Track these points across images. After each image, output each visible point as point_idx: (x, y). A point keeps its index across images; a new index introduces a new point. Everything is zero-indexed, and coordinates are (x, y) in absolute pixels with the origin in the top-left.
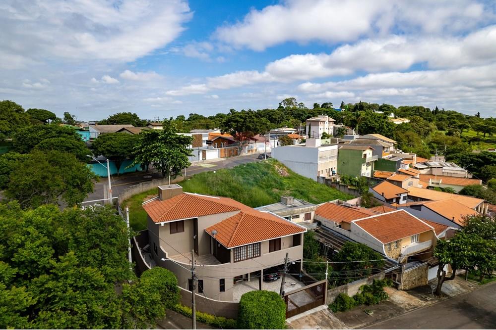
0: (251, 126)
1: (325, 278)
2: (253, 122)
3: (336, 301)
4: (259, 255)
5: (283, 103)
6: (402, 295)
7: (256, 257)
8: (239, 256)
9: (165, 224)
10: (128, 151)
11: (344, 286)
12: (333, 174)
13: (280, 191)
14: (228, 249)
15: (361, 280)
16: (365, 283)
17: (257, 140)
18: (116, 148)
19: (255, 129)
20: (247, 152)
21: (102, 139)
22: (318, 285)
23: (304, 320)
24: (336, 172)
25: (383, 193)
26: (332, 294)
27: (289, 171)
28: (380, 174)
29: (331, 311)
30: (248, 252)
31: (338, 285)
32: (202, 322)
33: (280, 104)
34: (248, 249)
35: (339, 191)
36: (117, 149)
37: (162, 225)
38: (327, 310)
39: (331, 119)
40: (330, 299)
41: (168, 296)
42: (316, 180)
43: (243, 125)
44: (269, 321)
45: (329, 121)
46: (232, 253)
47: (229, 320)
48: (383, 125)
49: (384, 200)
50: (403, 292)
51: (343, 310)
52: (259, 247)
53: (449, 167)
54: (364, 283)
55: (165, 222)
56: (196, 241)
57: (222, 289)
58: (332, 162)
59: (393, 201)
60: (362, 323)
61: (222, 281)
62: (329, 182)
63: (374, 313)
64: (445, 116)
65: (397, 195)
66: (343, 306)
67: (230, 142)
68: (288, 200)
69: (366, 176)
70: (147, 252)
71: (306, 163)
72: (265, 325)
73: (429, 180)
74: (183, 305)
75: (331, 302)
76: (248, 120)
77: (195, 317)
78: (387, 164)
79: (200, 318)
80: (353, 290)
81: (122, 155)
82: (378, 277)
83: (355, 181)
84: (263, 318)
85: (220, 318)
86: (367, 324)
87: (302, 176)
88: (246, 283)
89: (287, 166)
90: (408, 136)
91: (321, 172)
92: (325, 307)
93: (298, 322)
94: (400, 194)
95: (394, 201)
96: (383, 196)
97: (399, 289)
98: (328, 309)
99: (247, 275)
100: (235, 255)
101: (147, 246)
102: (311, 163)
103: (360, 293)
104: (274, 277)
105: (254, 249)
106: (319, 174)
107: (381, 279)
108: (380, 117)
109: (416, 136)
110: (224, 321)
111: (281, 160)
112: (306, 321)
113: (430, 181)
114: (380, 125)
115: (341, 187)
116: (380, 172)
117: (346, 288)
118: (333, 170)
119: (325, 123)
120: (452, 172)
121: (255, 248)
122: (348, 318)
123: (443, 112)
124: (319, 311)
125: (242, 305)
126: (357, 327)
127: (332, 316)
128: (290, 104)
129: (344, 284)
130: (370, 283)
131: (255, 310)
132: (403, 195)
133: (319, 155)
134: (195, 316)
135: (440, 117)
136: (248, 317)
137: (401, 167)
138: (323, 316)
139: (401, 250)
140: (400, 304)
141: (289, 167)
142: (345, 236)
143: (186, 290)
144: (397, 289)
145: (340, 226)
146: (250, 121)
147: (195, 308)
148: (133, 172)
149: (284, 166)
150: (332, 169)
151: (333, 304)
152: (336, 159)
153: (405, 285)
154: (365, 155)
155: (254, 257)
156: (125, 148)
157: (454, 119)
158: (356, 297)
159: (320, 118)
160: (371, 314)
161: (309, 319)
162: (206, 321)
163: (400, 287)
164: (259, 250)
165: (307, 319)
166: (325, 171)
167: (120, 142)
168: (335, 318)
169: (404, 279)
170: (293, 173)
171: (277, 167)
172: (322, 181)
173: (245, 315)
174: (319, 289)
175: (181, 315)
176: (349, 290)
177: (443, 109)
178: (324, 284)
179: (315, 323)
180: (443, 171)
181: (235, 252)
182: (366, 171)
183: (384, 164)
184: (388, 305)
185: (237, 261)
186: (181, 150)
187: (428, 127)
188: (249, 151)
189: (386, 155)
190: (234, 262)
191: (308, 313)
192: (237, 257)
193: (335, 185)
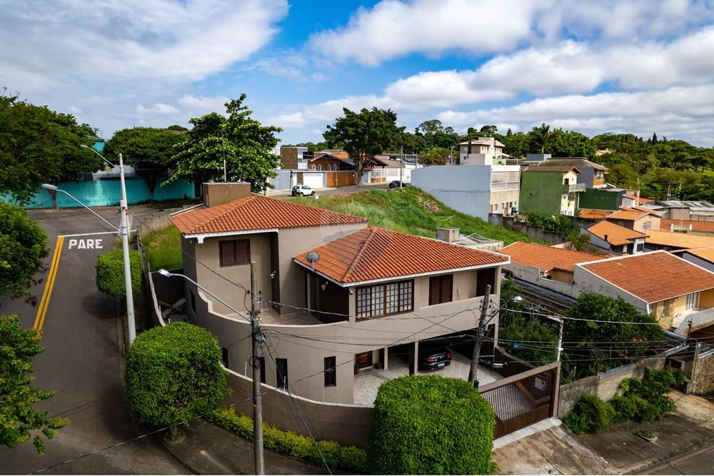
0: (378, 132)
1: (555, 359)
2: (381, 126)
3: (577, 409)
4: (410, 308)
5: (420, 128)
6: (697, 404)
7: (404, 312)
8: (369, 308)
9: (206, 239)
10: (166, 155)
11: (591, 378)
12: (512, 212)
13: (428, 231)
14: (344, 286)
15: (623, 368)
16: (629, 376)
17: (386, 165)
18: (145, 148)
19: (383, 139)
20: (369, 181)
21: (122, 136)
22: (536, 376)
23: (514, 450)
24: (517, 209)
25: (606, 236)
26: (569, 395)
27: (440, 205)
28: (590, 213)
29: (571, 432)
30: (388, 299)
31: (581, 375)
32: (279, 452)
33: (417, 129)
34: (388, 294)
35: (527, 236)
36: (145, 150)
37: (201, 241)
38: (560, 431)
39: (498, 144)
40: (564, 406)
41: (196, 386)
42: (486, 219)
43: (364, 132)
44: (457, 449)
45: (495, 146)
46: (352, 299)
47: (346, 448)
48: (582, 150)
49: (608, 246)
50: (696, 397)
51: (592, 430)
52: (410, 290)
53: (700, 207)
54: (626, 374)
55: (207, 235)
56: (274, 283)
57: (330, 379)
58: (511, 191)
59: (622, 250)
60: (642, 460)
61: (330, 362)
62: (510, 223)
63: (659, 437)
64: (668, 148)
65: (630, 240)
66: (593, 421)
67: (343, 165)
68: (451, 233)
69: (567, 214)
70: (181, 314)
71: (470, 192)
72: (445, 463)
73: (670, 226)
74: (238, 414)
75: (565, 411)
76: (373, 122)
77: (261, 441)
78: (602, 198)
79: (278, 443)
80: (608, 387)
81: (156, 162)
82: (654, 362)
83: (552, 223)
84: (440, 443)
85: (325, 443)
86: (654, 463)
87: (462, 214)
88: (380, 372)
89: (437, 199)
90: (617, 171)
91: (494, 207)
92: (554, 422)
93: (504, 455)
94: (634, 239)
95: (625, 249)
96: (606, 240)
97: (687, 392)
98: (562, 427)
99: (382, 351)
100: (359, 304)
101: (181, 302)
102: (478, 192)
103: (620, 394)
104: (439, 360)
105: (399, 295)
106: (492, 211)
107: (659, 367)
108: (576, 139)
109: (630, 171)
110: (335, 450)
111: (427, 189)
112: (520, 453)
113: (672, 227)
114: (576, 151)
115: (530, 230)
116: (590, 210)
117: (595, 384)
118: (513, 206)
119: (490, 148)
120: (706, 214)
121: (402, 292)
122: (608, 448)
123: (665, 142)
124: (544, 432)
125: (382, 408)
126: (635, 468)
127: (574, 444)
128: (432, 129)
129: (591, 374)
130: (639, 375)
131: (418, 422)
132: (638, 242)
133: (493, 178)
134: (261, 436)
135: (660, 149)
136: (400, 441)
137: (623, 203)
138: (553, 443)
139: (672, 320)
140: (701, 421)
141: (441, 201)
142: (561, 293)
143: (245, 377)
144: (685, 393)
145: (549, 277)
146: (376, 124)
147: (260, 416)
148: (179, 200)
149: (431, 198)
150: (511, 203)
151: (570, 417)
152: (517, 189)
153: (699, 385)
154: (567, 180)
155: (399, 312)
156: (162, 149)
157: (682, 151)
158: (615, 402)
159: (481, 141)
160: (654, 440)
161: (526, 449)
162: (290, 450)
163: (690, 388)
164: (410, 296)
165: (520, 447)
166: (500, 207)
167: (152, 140)
168: (583, 448)
169: (697, 371)
170: (449, 209)
171: (420, 199)
172: (496, 221)
173: (391, 434)
174: (539, 384)
175: (232, 435)
176: (600, 388)
177: (665, 138)
178: (553, 372)
179: (539, 457)
180: (691, 213)
181: (359, 298)
182: (568, 207)
183: (597, 198)
184: (677, 422)
185: (363, 319)
186: (258, 151)
187: (646, 160)
188: (373, 180)
189: (598, 184)
190: (357, 320)
191: (522, 434)
192: (364, 309)
193: (520, 227)
